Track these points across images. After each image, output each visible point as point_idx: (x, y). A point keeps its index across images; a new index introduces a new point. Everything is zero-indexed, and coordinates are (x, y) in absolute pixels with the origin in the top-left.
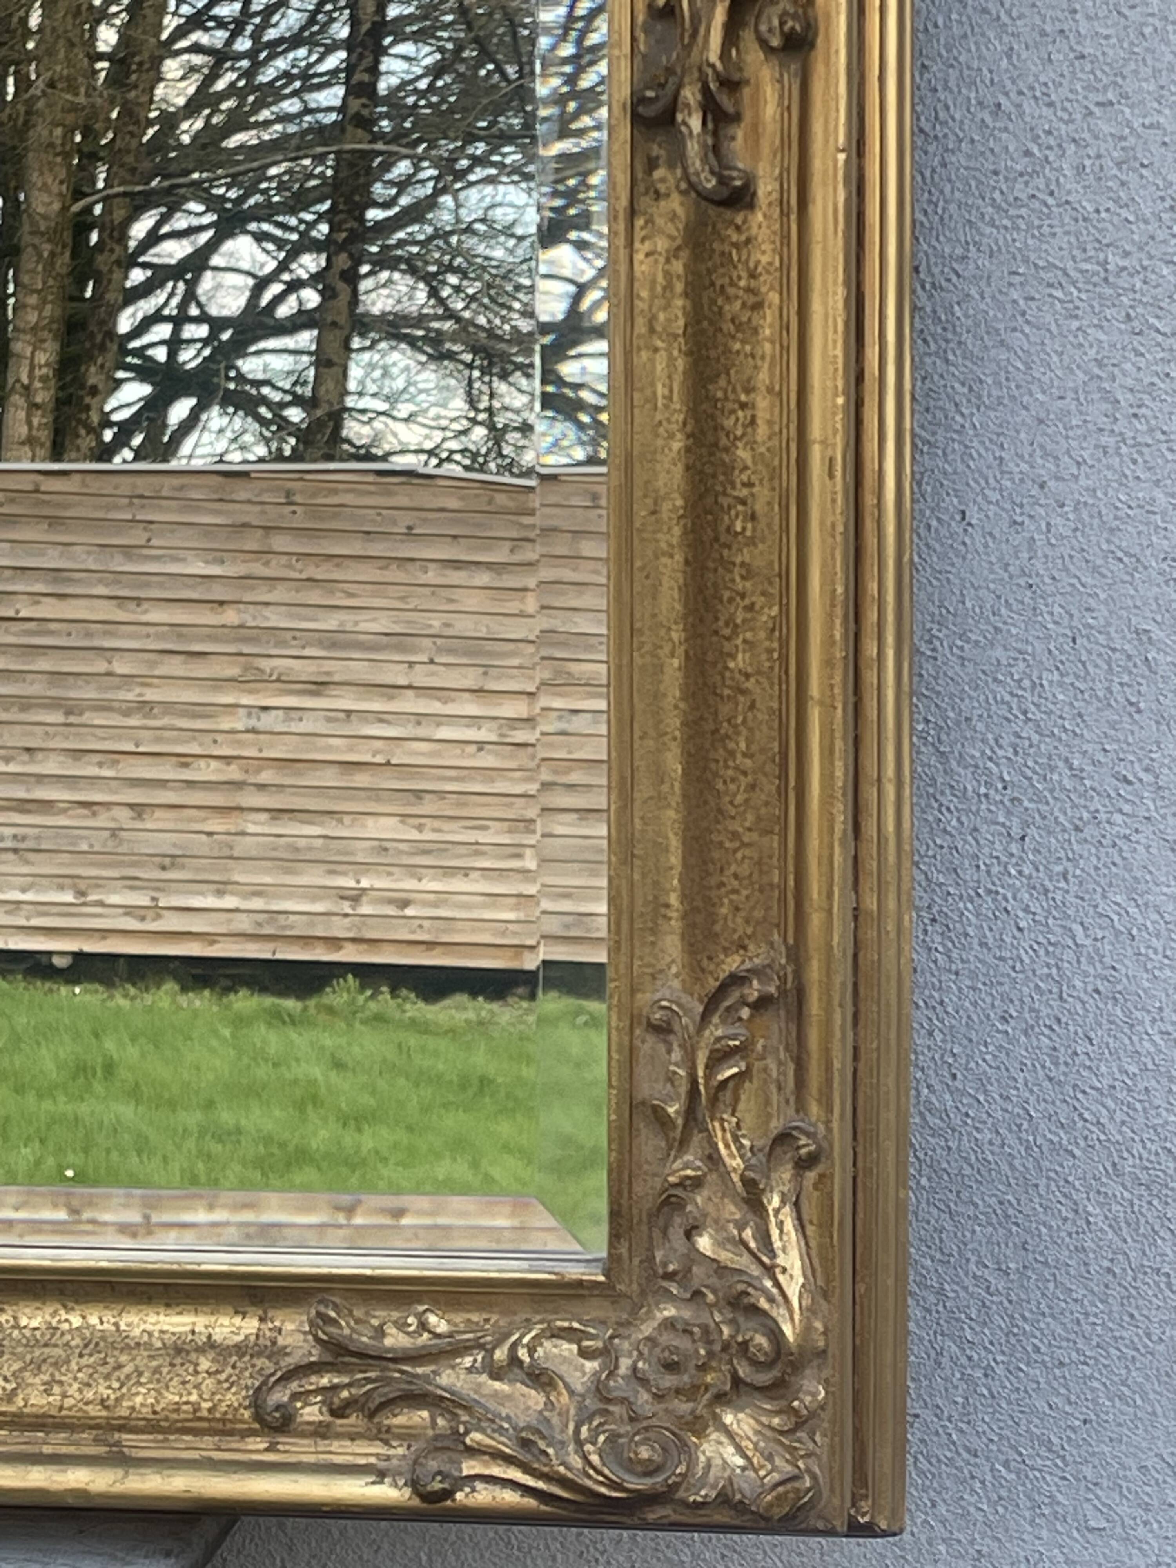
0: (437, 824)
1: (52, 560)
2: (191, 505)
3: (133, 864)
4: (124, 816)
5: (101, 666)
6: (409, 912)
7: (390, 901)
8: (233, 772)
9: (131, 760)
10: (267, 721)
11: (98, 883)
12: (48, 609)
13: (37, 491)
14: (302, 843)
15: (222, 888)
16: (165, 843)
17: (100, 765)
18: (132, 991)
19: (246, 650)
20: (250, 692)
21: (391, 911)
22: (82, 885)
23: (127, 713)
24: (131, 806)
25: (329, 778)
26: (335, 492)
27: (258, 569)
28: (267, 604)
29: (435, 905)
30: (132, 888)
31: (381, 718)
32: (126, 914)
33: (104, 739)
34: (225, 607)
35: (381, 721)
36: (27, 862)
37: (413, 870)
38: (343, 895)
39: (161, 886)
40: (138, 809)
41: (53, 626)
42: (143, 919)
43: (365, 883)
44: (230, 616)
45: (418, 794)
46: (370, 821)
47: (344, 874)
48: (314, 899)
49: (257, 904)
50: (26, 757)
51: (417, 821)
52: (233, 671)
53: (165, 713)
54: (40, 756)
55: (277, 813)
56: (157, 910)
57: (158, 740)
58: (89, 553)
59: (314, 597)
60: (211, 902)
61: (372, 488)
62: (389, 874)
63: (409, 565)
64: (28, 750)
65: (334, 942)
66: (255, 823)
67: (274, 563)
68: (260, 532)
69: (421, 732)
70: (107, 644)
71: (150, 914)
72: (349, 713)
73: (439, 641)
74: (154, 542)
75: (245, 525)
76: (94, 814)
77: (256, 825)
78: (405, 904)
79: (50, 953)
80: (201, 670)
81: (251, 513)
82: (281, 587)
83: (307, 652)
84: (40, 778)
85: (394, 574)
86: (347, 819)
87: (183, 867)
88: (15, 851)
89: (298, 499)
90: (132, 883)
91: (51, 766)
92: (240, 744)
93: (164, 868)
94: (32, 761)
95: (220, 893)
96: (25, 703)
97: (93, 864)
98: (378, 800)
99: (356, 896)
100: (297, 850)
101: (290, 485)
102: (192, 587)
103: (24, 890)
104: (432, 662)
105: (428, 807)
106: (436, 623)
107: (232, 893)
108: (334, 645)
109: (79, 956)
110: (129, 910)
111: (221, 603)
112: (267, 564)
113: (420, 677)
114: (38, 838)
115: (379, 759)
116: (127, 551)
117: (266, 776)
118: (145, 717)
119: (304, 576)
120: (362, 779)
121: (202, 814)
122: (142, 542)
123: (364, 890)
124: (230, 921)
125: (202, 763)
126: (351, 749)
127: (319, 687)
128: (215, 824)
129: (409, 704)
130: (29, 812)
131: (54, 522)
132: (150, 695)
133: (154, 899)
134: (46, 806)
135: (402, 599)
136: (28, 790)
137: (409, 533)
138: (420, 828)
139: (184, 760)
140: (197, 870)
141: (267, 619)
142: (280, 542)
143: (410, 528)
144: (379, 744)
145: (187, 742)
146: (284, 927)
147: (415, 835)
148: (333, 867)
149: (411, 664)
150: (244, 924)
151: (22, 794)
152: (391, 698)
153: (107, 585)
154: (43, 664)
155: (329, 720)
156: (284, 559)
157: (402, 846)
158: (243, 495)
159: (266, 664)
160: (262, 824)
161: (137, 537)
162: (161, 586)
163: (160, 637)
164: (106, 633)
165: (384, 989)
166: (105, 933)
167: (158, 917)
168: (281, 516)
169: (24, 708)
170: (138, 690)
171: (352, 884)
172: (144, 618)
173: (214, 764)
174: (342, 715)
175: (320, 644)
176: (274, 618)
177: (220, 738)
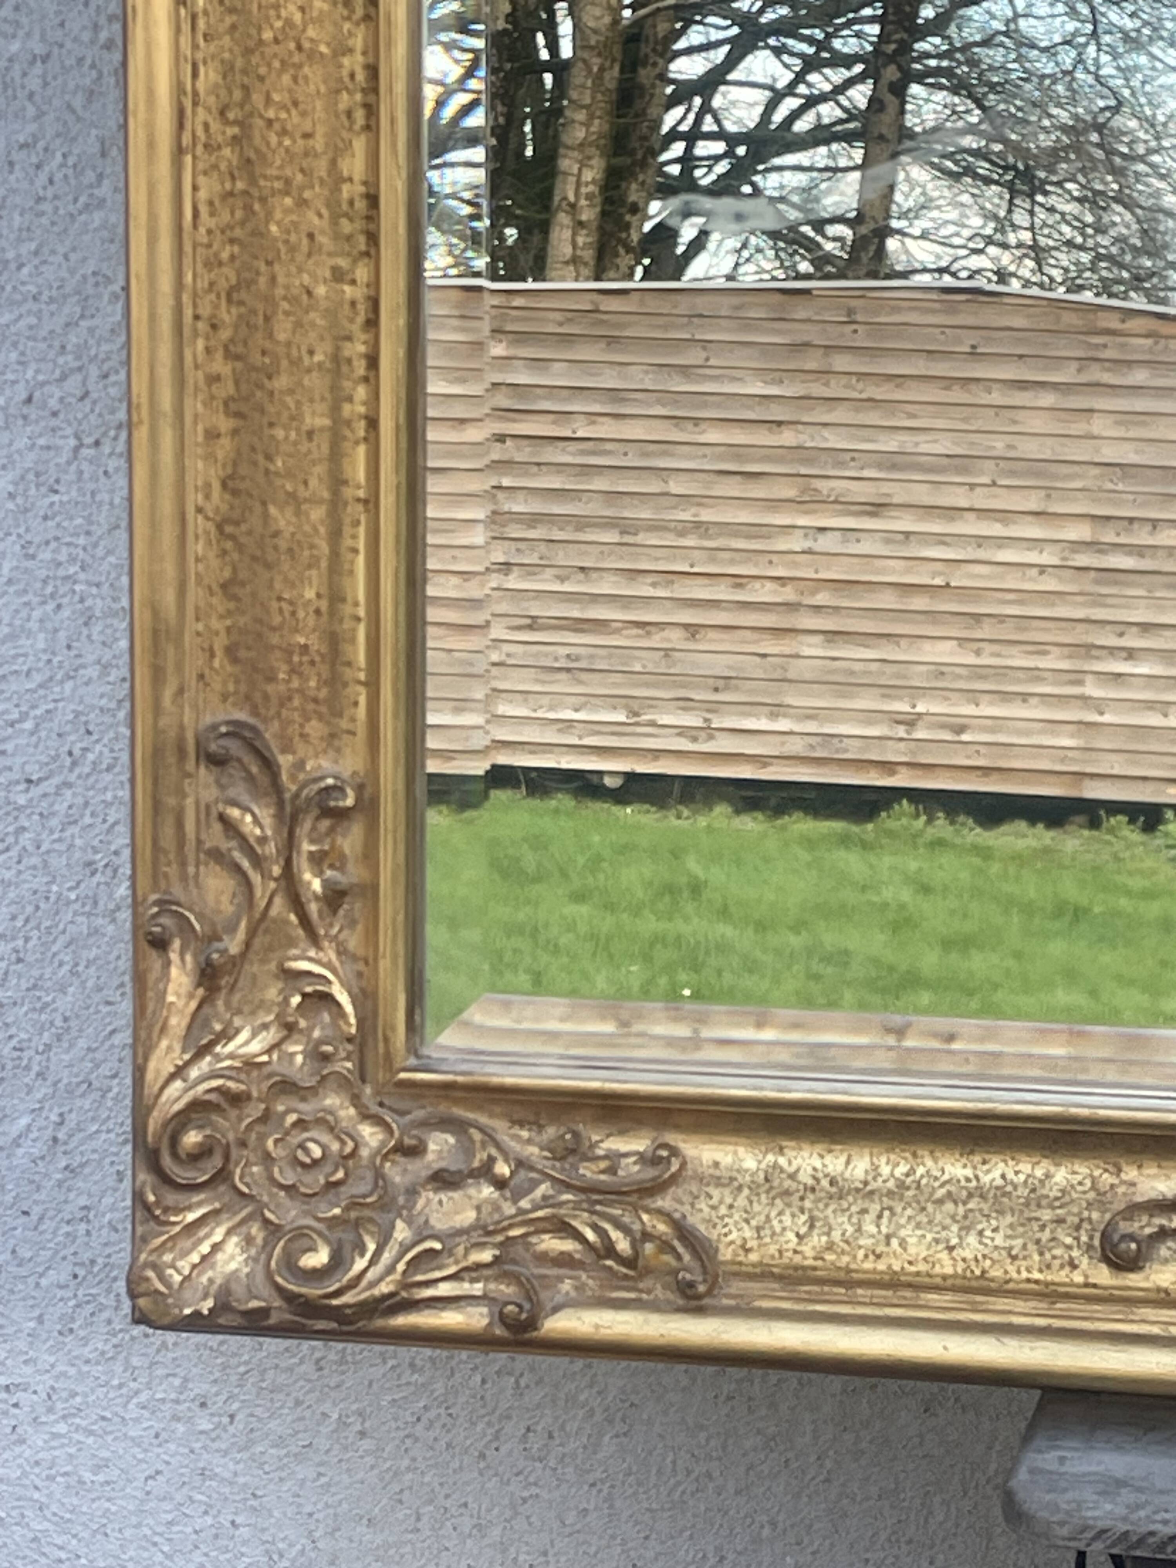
0: (996, 648)
1: (609, 380)
2: (749, 324)
3: (684, 685)
4: (678, 637)
5: (657, 486)
6: (965, 737)
7: (946, 726)
8: (788, 594)
9: (686, 580)
10: (825, 543)
11: (651, 703)
12: (605, 429)
13: (596, 311)
14: (858, 667)
15: (777, 710)
16: (720, 665)
17: (654, 585)
18: (686, 813)
19: (803, 471)
20: (806, 513)
21: (948, 736)
22: (636, 707)
23: (682, 534)
24: (686, 626)
25: (888, 600)
26: (898, 311)
27: (817, 390)
28: (825, 425)
29: (992, 730)
30: (683, 709)
31: (941, 539)
32: (679, 735)
33: (657, 559)
34: (783, 427)
35: (941, 543)
36: (581, 682)
37: (970, 695)
38: (898, 720)
39: (713, 707)
40: (692, 630)
41: (609, 446)
42: (695, 739)
43: (920, 708)
44: (788, 437)
45: (977, 618)
46: (927, 645)
47: (900, 698)
48: (869, 723)
49: (811, 727)
50: (581, 576)
51: (976, 646)
52: (790, 492)
53: (720, 535)
54: (594, 575)
55: (832, 636)
56: (710, 732)
57: (713, 560)
58: (647, 372)
59: (873, 418)
60: (763, 724)
61: (937, 306)
62: (947, 699)
63: (973, 387)
64: (582, 569)
65: (888, 767)
66: (809, 645)
67: (833, 382)
68: (821, 351)
69: (981, 554)
70: (662, 465)
71: (703, 735)
72: (907, 534)
73: (1002, 464)
74: (712, 362)
75: (806, 345)
76: (648, 633)
77: (812, 647)
78: (961, 729)
79: (600, 773)
80: (758, 490)
81: (811, 334)
82: (841, 408)
83: (866, 473)
84: (595, 598)
85: (957, 395)
86: (903, 642)
87: (737, 689)
88: (568, 670)
89: (859, 318)
90: (685, 703)
91: (606, 586)
92: (795, 565)
93: (716, 690)
94: (587, 581)
95: (773, 716)
96: (581, 523)
97: (647, 685)
98: (934, 623)
99: (911, 721)
100: (852, 673)
101: (850, 301)
102: (750, 408)
103: (576, 710)
104: (994, 484)
105: (986, 631)
106: (999, 445)
107: (785, 716)
108: (894, 467)
109: (630, 777)
110: (683, 731)
111: (779, 423)
112: (827, 384)
113: (980, 499)
114: (592, 657)
115: (938, 581)
116: (684, 370)
117: (822, 598)
118: (701, 537)
119: (864, 396)
120: (919, 603)
121: (756, 636)
122: (700, 362)
123: (919, 714)
124: (783, 744)
125: (757, 585)
126: (908, 571)
127: (876, 509)
128: (769, 646)
129: (970, 526)
130: (582, 631)
131: (612, 341)
132: (706, 515)
133: (706, 720)
134: (600, 625)
135: (965, 420)
136: (582, 609)
137: (974, 354)
138: (978, 653)
139: (738, 581)
140: (750, 692)
141: (826, 440)
142: (841, 362)
143: (973, 347)
144: (939, 566)
145: (740, 562)
146: (837, 751)
147: (972, 660)
148: (889, 691)
149: (972, 486)
150: (796, 746)
151: (576, 614)
152: (952, 519)
153: (664, 405)
154: (600, 484)
155: (888, 541)
156: (844, 380)
157: (958, 670)
158: (801, 314)
159: (823, 486)
160: (815, 646)
161: (694, 357)
162: (718, 406)
163: (715, 457)
164: (665, 454)
165: (941, 814)
166: (657, 754)
167: (711, 737)
168: (842, 335)
169: (579, 528)
170: (693, 510)
171: (907, 709)
172: (702, 439)
173: (769, 585)
174: (901, 537)
175: (880, 466)
176: (833, 440)
177: (775, 558)
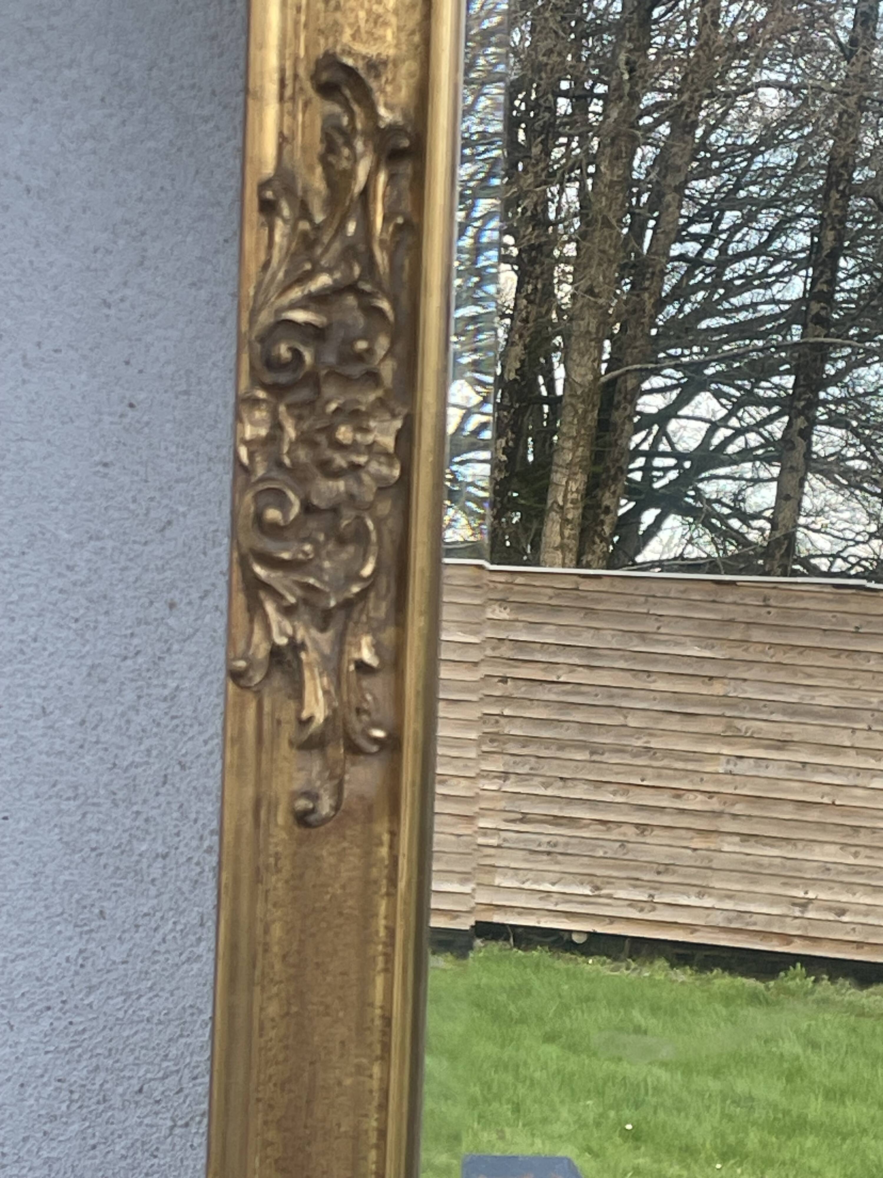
0: (868, 852)
1: (586, 640)
2: (692, 604)
3: (636, 869)
4: (631, 833)
5: (619, 720)
6: (845, 919)
7: (830, 909)
8: (715, 804)
9: (638, 790)
10: (742, 767)
11: (609, 881)
12: (581, 677)
13: (577, 589)
14: (766, 861)
15: (703, 891)
16: (661, 855)
17: (614, 793)
18: (633, 965)
19: (728, 714)
20: (730, 744)
21: (832, 917)
22: (598, 882)
23: (636, 755)
24: (637, 825)
25: (787, 813)
26: (802, 598)
27: (740, 654)
28: (745, 680)
29: (866, 915)
30: (635, 887)
31: (828, 769)
32: (630, 905)
33: (618, 773)
34: (714, 682)
35: (829, 771)
36: (558, 863)
37: (849, 887)
38: (794, 902)
39: (657, 886)
40: (642, 828)
41: (583, 689)
42: (642, 910)
43: (811, 895)
44: (718, 688)
45: (856, 829)
46: (817, 848)
47: (797, 886)
48: (772, 904)
49: (729, 905)
50: (561, 783)
51: (853, 849)
52: (718, 729)
53: (664, 757)
54: (570, 783)
55: (746, 837)
56: (653, 905)
57: (659, 777)
58: (613, 636)
59: (781, 676)
60: (693, 901)
61: (831, 597)
62: (830, 888)
63: (856, 656)
64: (561, 778)
65: (787, 938)
66: (729, 844)
67: (751, 649)
68: (743, 625)
69: (859, 781)
70: (623, 705)
71: (648, 906)
72: (804, 764)
73: (877, 714)
74: (662, 630)
75: (732, 621)
76: (609, 829)
77: (729, 845)
78: (842, 912)
79: (571, 932)
80: (693, 726)
81: (738, 613)
82: (757, 668)
83: (774, 717)
84: (570, 801)
85: (844, 662)
86: (800, 845)
87: (674, 872)
88: (549, 853)
89: (772, 602)
90: (635, 882)
91: (579, 792)
92: (719, 782)
93: (659, 873)
94: (564, 787)
95: (700, 895)
96: (562, 745)
97: (607, 867)
98: (824, 831)
99: (805, 905)
100: (761, 865)
101: (766, 591)
102: (690, 665)
103: (553, 884)
104: (870, 729)
105: (863, 839)
106: (875, 700)
107: (710, 895)
108: (794, 713)
109: (592, 935)
110: (632, 903)
111: (711, 678)
112: (746, 650)
113: (860, 740)
114: (567, 844)
115: (826, 800)
116: (642, 635)
117: (739, 809)
118: (651, 758)
119: (774, 660)
120: (813, 815)
121: (691, 834)
122: (654, 630)
123: (810, 900)
124: (708, 916)
125: (691, 796)
126: (804, 791)
127: (782, 744)
128: (698, 843)
129: (851, 760)
130: (561, 825)
131: (590, 612)
132: (654, 744)
133: (651, 896)
134: (572, 821)
135: (850, 680)
136: (561, 809)
137: (857, 632)
138: (856, 855)
139: (678, 793)
140: (685, 876)
141: (745, 692)
142: (757, 635)
143: (857, 628)
144: (827, 788)
145: (679, 779)
146: (748, 924)
147: (851, 860)
148: (789, 880)
149: (854, 730)
150: (718, 919)
151: (556, 812)
152: (838, 754)
153: (626, 660)
154: (578, 716)
155: (790, 768)
156: (760, 647)
157: (841, 867)
158: (730, 599)
159: (742, 725)
160: (735, 844)
161: (650, 626)
162: (667, 663)
163: (663, 700)
164: (625, 696)
165: (825, 977)
166: (612, 919)
167: (654, 909)
168: (759, 615)
169: (561, 748)
170: (645, 739)
171: (801, 894)
172: (653, 687)
173: (700, 797)
174: (800, 766)
175: (784, 712)
176: (751, 692)
177: (706, 777)
